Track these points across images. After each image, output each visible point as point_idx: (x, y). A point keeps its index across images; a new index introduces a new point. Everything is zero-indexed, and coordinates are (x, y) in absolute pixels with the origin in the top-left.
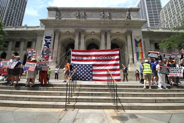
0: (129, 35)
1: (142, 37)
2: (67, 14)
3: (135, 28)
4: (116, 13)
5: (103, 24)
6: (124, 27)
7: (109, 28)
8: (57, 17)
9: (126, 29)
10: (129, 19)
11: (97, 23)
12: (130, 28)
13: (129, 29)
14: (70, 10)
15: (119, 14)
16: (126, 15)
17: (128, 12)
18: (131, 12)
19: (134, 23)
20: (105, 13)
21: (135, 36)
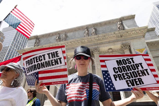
0: (126, 49)
1: (148, 49)
2: (47, 39)
3: (133, 38)
4: (104, 27)
5: (87, 42)
6: (117, 41)
7: (95, 45)
8: (35, 44)
9: (120, 43)
10: (122, 29)
11: (80, 43)
12: (125, 40)
13: (124, 42)
14: (51, 35)
15: (108, 26)
16: (118, 26)
17: (119, 23)
18: (123, 21)
19: (129, 33)
20: (90, 29)
21: (137, 50)
